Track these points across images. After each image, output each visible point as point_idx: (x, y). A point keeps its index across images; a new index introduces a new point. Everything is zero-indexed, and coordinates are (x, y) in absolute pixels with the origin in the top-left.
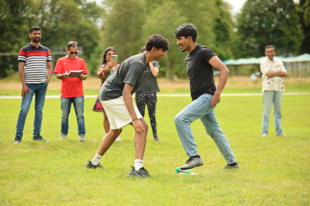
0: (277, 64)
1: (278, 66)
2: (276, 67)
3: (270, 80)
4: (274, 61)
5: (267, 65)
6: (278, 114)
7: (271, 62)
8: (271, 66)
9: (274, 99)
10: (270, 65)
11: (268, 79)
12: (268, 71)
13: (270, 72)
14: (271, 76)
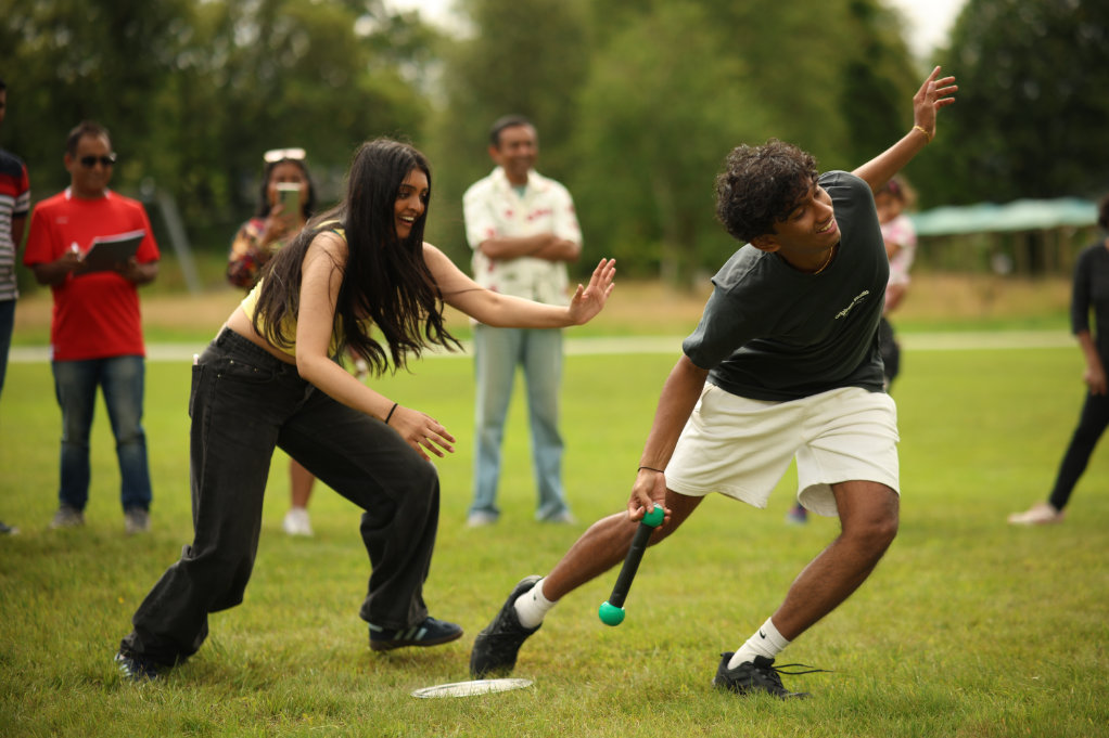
0: (540, 203)
1: (540, 213)
2: (530, 218)
3: (501, 270)
4: (528, 191)
5: (489, 207)
6: (547, 431)
7: (513, 195)
8: (509, 213)
9: (523, 357)
10: (502, 206)
11: (491, 269)
12: (491, 232)
13: (498, 238)
14: (505, 254)
